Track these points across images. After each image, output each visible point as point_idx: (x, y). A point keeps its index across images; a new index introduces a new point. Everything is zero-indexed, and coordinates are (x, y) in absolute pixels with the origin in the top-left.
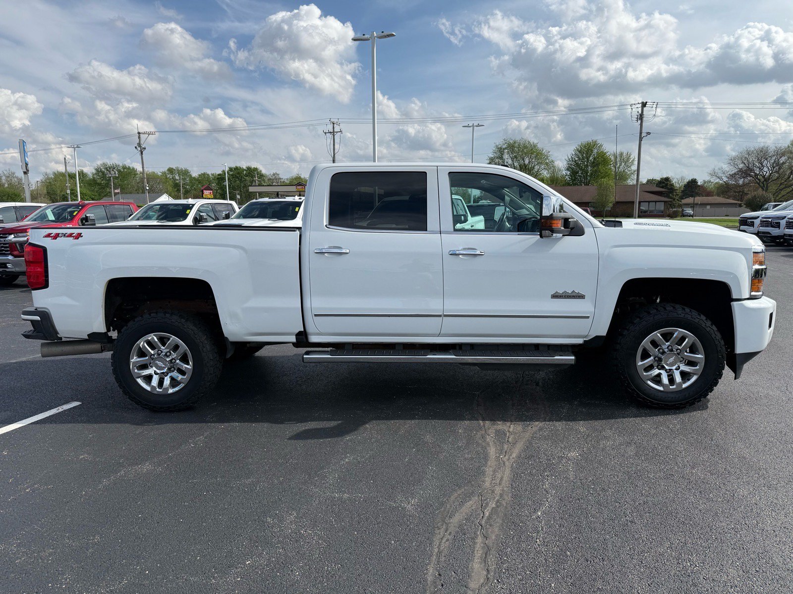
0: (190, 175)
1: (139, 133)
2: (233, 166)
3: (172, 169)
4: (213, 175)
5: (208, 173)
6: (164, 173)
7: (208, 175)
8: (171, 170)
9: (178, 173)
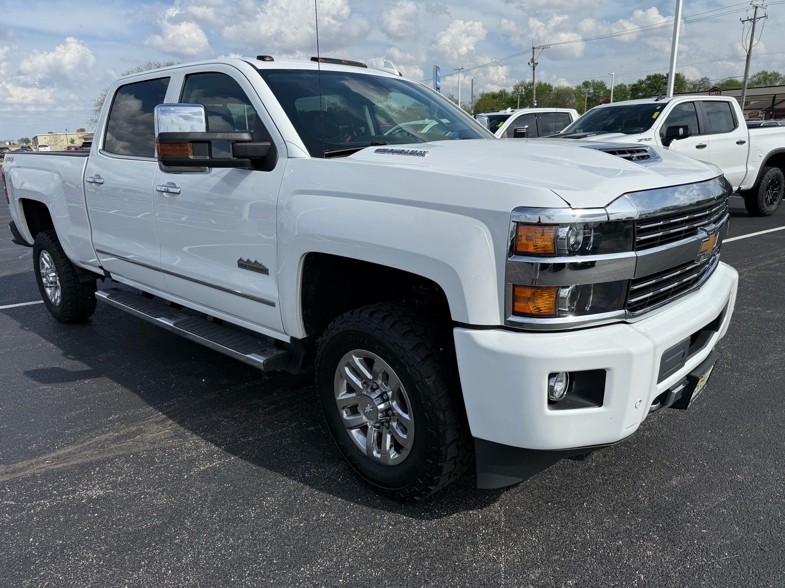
0: (606, 88)
1: (534, 48)
2: (652, 74)
3: (588, 82)
4: (629, 86)
5: (625, 84)
6: (579, 87)
7: (625, 86)
8: (586, 84)
9: (593, 86)
